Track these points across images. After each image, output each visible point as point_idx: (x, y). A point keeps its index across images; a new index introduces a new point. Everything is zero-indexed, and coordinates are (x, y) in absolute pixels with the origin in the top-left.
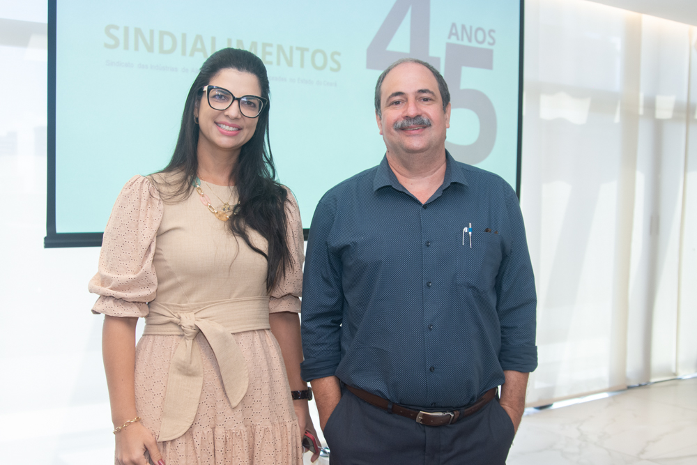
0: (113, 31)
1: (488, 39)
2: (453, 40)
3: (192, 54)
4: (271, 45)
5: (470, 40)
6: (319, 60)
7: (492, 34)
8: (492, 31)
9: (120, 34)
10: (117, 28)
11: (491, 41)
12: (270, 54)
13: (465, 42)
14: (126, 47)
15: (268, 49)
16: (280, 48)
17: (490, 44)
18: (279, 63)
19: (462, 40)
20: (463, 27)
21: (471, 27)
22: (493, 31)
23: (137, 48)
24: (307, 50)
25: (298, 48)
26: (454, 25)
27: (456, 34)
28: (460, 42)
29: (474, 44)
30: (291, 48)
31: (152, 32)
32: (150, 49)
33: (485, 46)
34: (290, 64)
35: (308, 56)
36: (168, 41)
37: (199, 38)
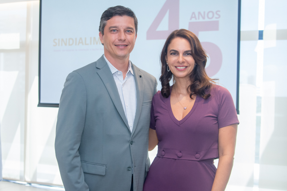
0: (55, 41)
1: (216, 16)
2: (193, 20)
3: (78, 44)
5: (204, 18)
7: (218, 13)
9: (57, 41)
13: (201, 20)
14: (59, 45)
17: (216, 18)
19: (199, 19)
20: (199, 13)
21: (204, 12)
22: (219, 11)
23: (62, 45)
26: (194, 13)
27: (195, 17)
28: (197, 21)
29: (206, 20)
31: (66, 39)
33: (214, 19)
36: (71, 42)
37: (81, 39)
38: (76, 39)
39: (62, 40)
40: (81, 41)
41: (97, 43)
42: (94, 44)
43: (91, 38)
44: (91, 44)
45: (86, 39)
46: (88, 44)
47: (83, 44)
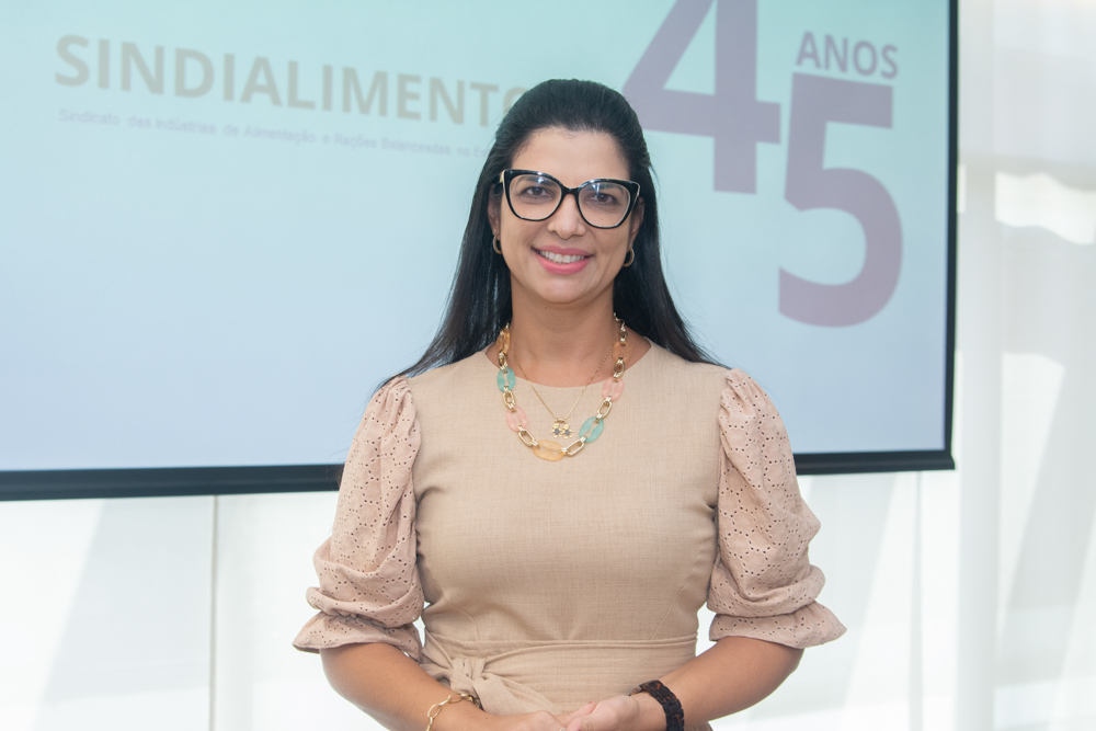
0: (74, 49)
1: (883, 66)
2: (808, 67)
3: (246, 98)
4: (417, 79)
5: (843, 67)
7: (891, 54)
8: (889, 48)
9: (90, 56)
10: (83, 42)
11: (888, 69)
12: (415, 96)
13: (834, 72)
14: (104, 82)
15: (411, 87)
16: (437, 85)
17: (886, 75)
18: (433, 116)
19: (827, 66)
20: (829, 41)
21: (845, 42)
22: (893, 48)
23: (126, 85)
24: (495, 88)
25: (474, 86)
26: (808, 37)
27: (814, 55)
28: (822, 72)
29: (852, 75)
30: (461, 85)
31: (160, 52)
32: (156, 86)
33: (876, 79)
34: (457, 116)
36: (194, 69)
37: (261, 63)
38: (229, 60)
39: (130, 50)
40: (262, 80)
41: (365, 108)
42: (347, 108)
44: (327, 105)
45: (293, 68)
46: (309, 105)
47: (276, 101)
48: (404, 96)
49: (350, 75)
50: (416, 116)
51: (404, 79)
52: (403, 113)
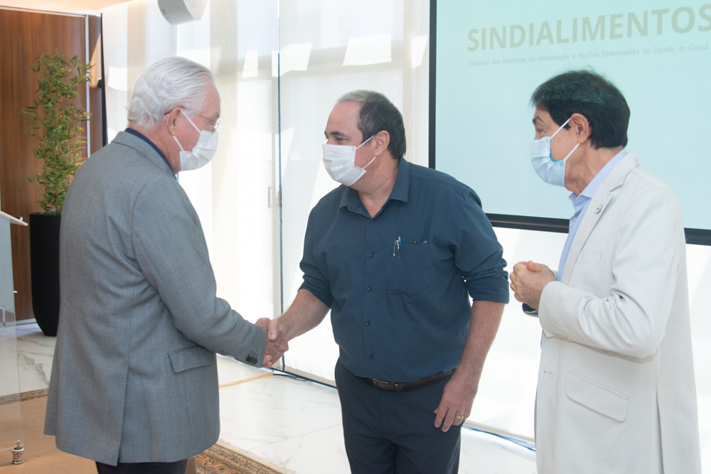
0: (473, 35)
3: (538, 43)
4: (620, 16)
6: (683, 20)
9: (478, 37)
10: (476, 32)
12: (620, 25)
14: (484, 48)
15: (617, 21)
16: (632, 16)
18: (629, 35)
23: (491, 47)
24: (666, 11)
25: (653, 12)
30: (646, 14)
31: (504, 29)
32: (502, 45)
34: (644, 32)
35: (667, 19)
36: (518, 33)
37: (545, 24)
38: (532, 26)
39: (493, 30)
40: (545, 33)
41: (593, 38)
42: (584, 39)
43: (575, 21)
44: (575, 39)
45: (559, 23)
46: (567, 41)
47: (551, 42)
48: (613, 26)
49: (586, 21)
50: (620, 36)
51: (613, 17)
52: (613, 36)
